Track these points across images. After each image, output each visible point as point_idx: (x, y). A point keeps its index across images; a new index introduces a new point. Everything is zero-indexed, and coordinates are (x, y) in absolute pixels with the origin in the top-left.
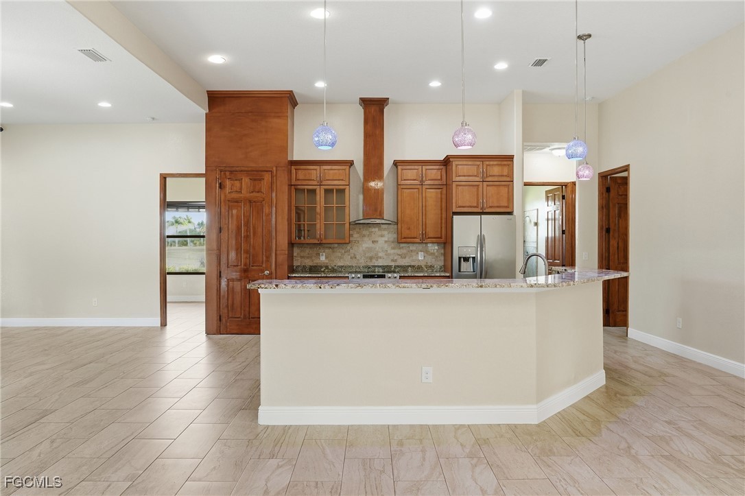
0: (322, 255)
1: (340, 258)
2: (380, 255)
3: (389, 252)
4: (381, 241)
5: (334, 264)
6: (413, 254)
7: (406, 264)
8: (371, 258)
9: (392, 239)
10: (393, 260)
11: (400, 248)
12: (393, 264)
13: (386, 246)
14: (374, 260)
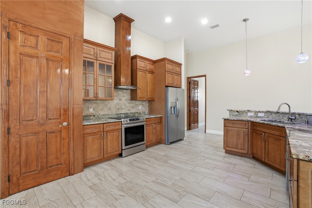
0: (91, 108)
1: (102, 109)
2: (123, 107)
3: (127, 105)
4: (124, 99)
5: (98, 114)
6: (137, 106)
7: (135, 112)
8: (118, 109)
9: (128, 99)
10: (129, 110)
11: (132, 103)
12: (129, 112)
13: (126, 102)
14: (120, 110)
